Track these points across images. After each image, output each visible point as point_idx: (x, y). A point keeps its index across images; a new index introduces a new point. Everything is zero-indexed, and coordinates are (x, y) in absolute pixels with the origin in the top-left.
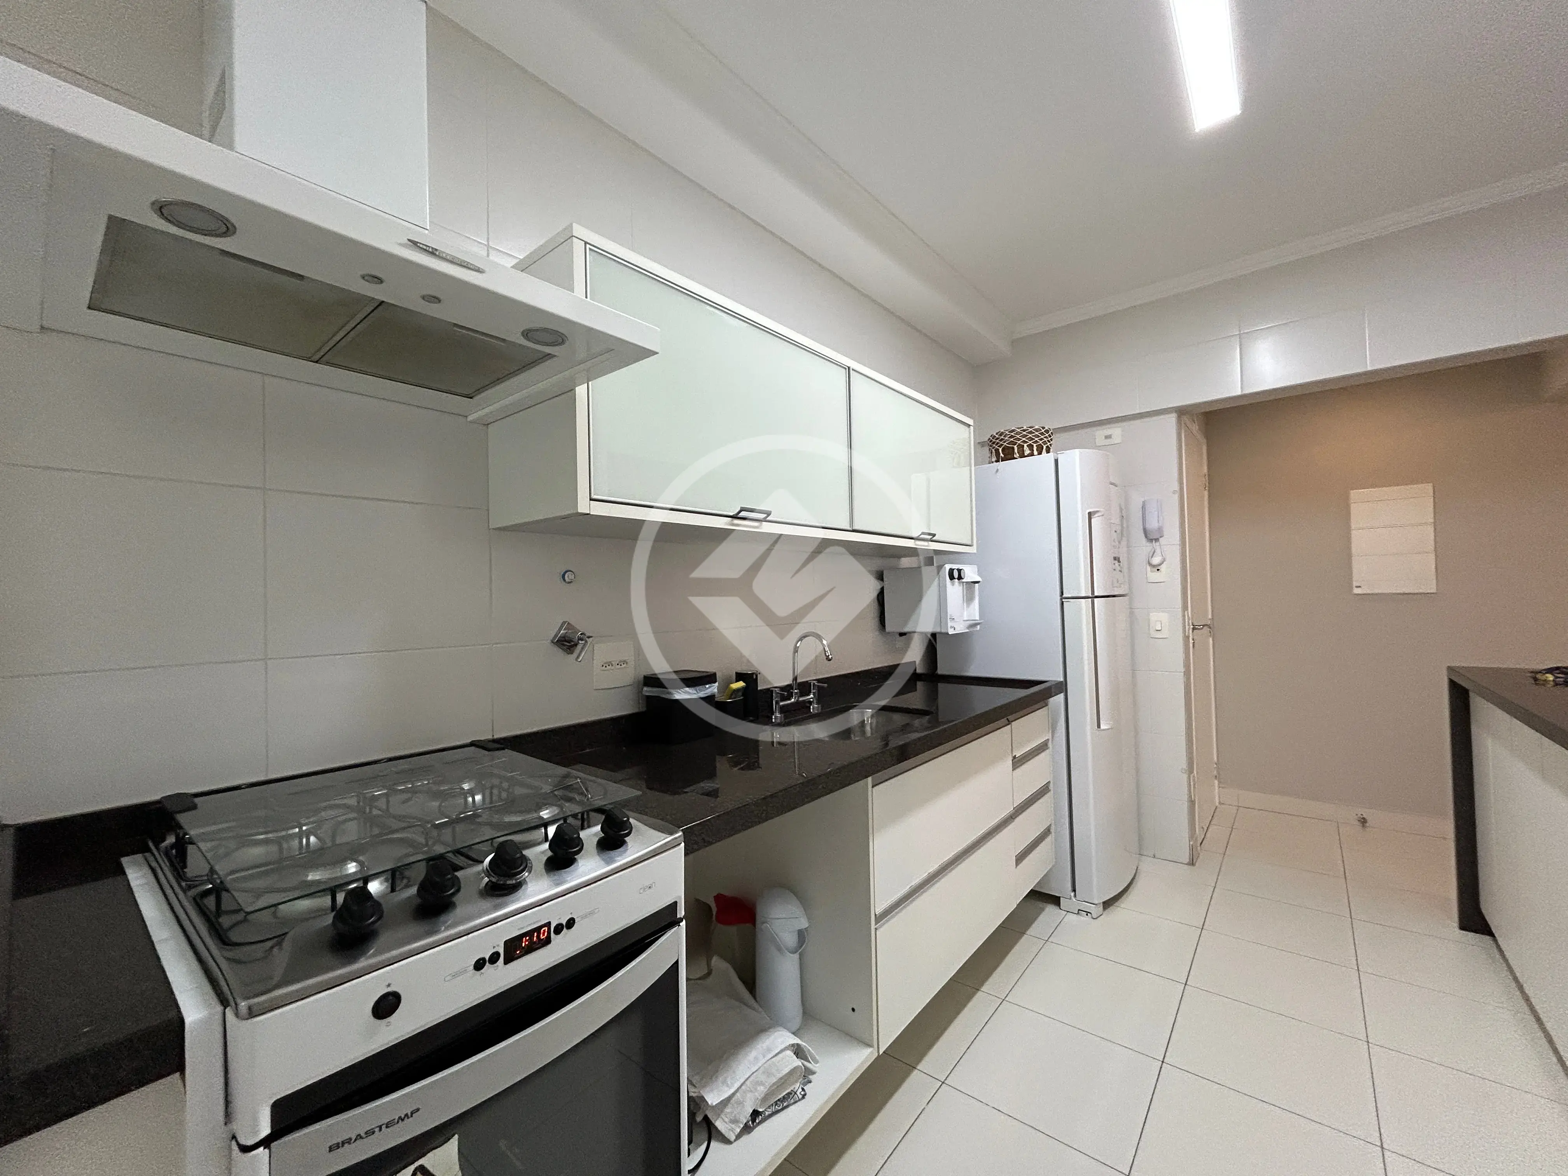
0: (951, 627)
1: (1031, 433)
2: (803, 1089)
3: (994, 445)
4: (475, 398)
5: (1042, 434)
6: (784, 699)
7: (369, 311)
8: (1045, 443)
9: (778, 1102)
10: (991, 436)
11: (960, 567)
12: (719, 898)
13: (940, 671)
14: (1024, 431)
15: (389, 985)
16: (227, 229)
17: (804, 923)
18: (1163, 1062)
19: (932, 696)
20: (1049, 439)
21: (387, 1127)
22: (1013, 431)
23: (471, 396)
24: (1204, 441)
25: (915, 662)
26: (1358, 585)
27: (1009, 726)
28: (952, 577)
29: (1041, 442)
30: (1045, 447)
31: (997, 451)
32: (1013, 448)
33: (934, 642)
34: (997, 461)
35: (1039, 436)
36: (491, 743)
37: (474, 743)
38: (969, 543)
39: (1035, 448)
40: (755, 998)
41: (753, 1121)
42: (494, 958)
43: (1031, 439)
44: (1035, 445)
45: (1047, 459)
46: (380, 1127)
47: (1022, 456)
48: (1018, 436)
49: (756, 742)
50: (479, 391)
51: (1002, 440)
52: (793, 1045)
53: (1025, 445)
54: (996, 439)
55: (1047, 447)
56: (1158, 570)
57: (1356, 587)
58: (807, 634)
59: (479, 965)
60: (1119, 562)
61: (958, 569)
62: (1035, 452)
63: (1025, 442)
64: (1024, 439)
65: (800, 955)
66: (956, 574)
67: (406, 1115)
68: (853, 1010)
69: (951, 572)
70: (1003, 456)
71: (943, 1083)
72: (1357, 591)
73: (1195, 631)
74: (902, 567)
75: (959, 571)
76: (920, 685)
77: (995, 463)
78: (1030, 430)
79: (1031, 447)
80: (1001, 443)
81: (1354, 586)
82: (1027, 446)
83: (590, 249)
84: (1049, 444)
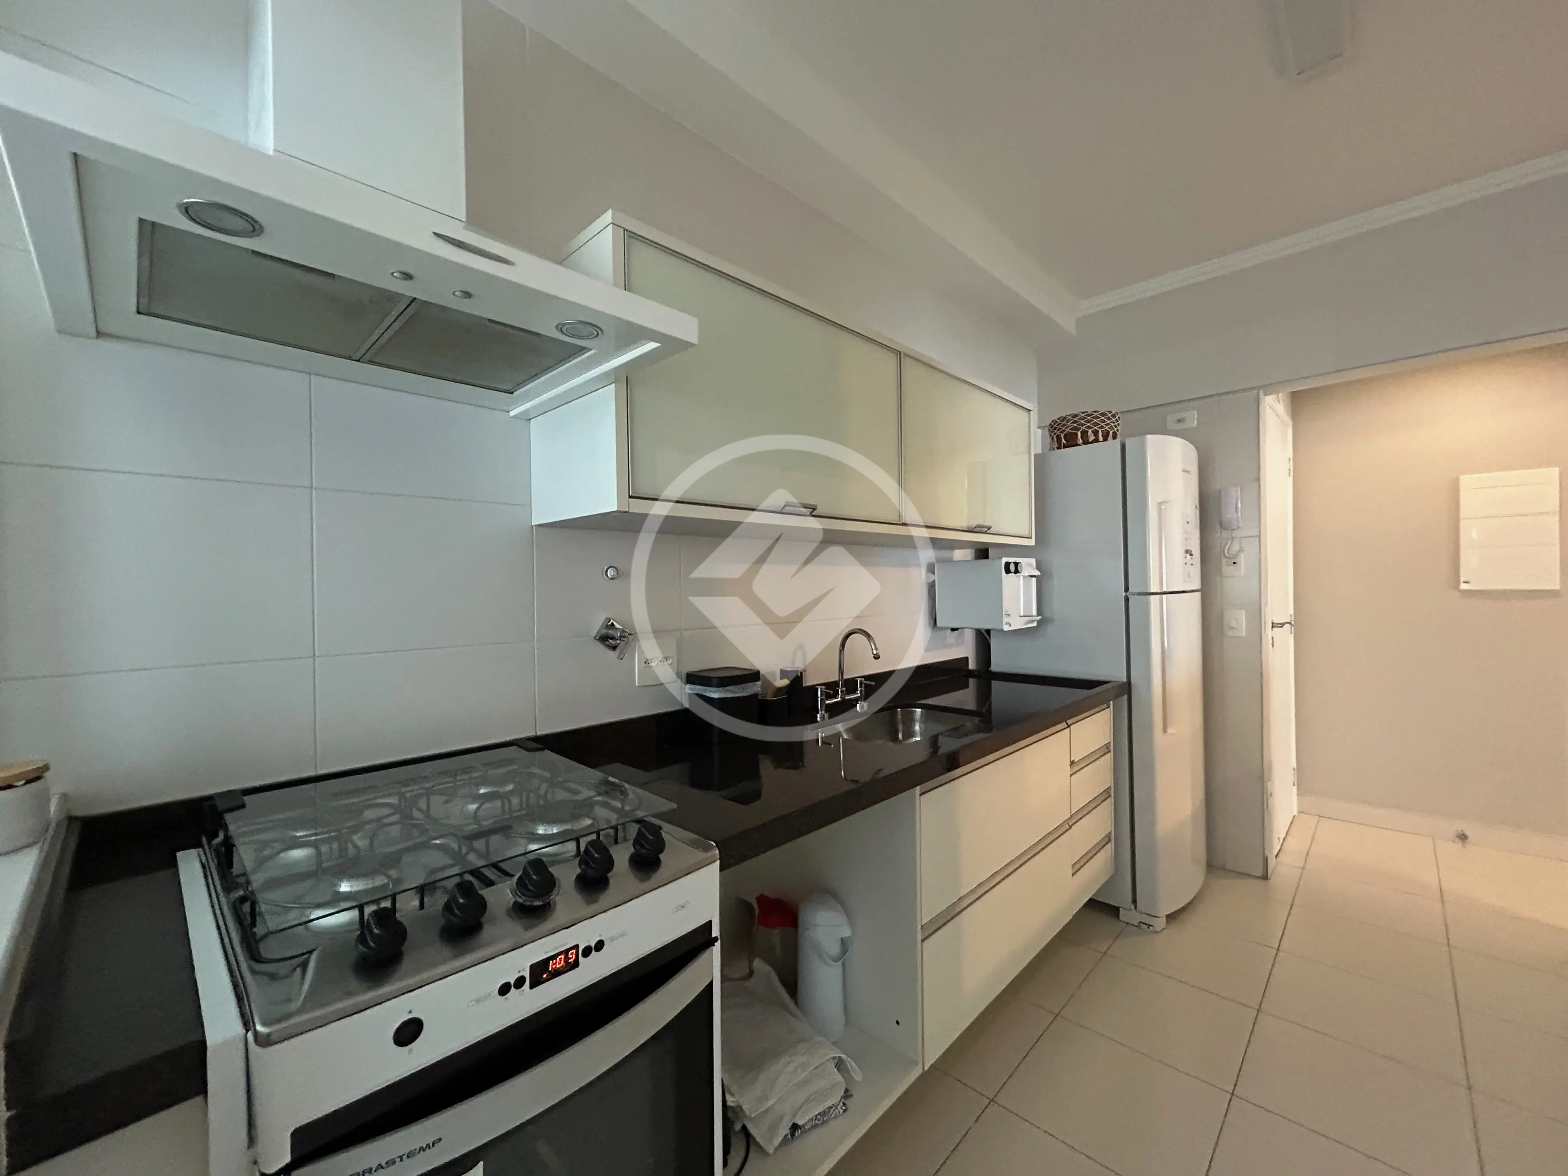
0: (1007, 624)
1: (1097, 417)
2: (844, 1104)
3: (1056, 431)
4: (515, 394)
5: (1109, 419)
6: (829, 697)
7: (404, 307)
8: (1111, 428)
9: (819, 1117)
10: (1053, 421)
11: (1017, 560)
12: (761, 899)
13: (994, 667)
14: (1089, 415)
15: (410, 1012)
16: (254, 228)
17: (847, 932)
18: (1232, 1094)
19: (984, 695)
20: (1116, 424)
21: (408, 1157)
22: (1075, 416)
23: (511, 391)
24: (1290, 422)
25: (967, 658)
26: (1465, 580)
27: (1067, 730)
28: (1008, 571)
29: (1107, 428)
30: (1111, 433)
31: (1058, 437)
32: (1076, 434)
33: (987, 637)
34: (1059, 448)
35: (1104, 421)
36: (531, 743)
37: (515, 742)
38: (1026, 534)
39: (1100, 433)
40: (796, 1003)
41: (793, 1135)
42: (520, 982)
43: (1096, 424)
44: (1100, 431)
45: (1113, 446)
46: (401, 1158)
47: (1086, 442)
48: (1082, 422)
49: (801, 744)
50: (519, 385)
51: (1064, 425)
52: (834, 1058)
53: (1090, 431)
54: (1058, 425)
55: (1114, 432)
56: (1234, 563)
57: (1464, 582)
58: (853, 631)
59: (504, 990)
60: (1191, 555)
61: (1014, 563)
62: (1101, 439)
63: (1089, 427)
64: (1089, 424)
65: (843, 965)
66: (1012, 568)
67: (428, 1145)
68: (898, 1022)
69: (1007, 565)
70: (1065, 442)
71: (992, 1100)
72: (1464, 586)
73: (1274, 629)
74: (955, 559)
75: (1016, 564)
76: (972, 681)
77: (1056, 451)
78: (1095, 414)
79: (1096, 433)
80: (1064, 428)
81: (1461, 582)
82: (1092, 432)
83: (629, 236)
84: (1115, 429)
